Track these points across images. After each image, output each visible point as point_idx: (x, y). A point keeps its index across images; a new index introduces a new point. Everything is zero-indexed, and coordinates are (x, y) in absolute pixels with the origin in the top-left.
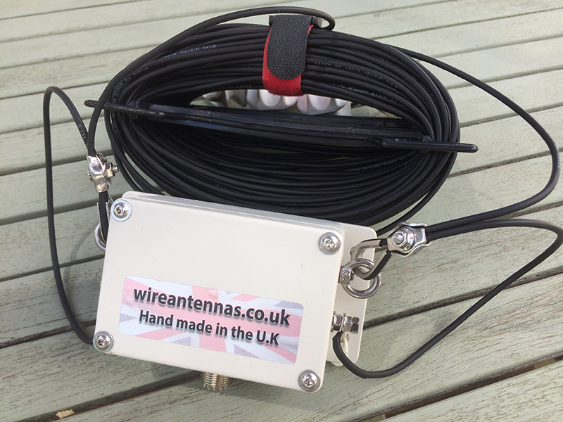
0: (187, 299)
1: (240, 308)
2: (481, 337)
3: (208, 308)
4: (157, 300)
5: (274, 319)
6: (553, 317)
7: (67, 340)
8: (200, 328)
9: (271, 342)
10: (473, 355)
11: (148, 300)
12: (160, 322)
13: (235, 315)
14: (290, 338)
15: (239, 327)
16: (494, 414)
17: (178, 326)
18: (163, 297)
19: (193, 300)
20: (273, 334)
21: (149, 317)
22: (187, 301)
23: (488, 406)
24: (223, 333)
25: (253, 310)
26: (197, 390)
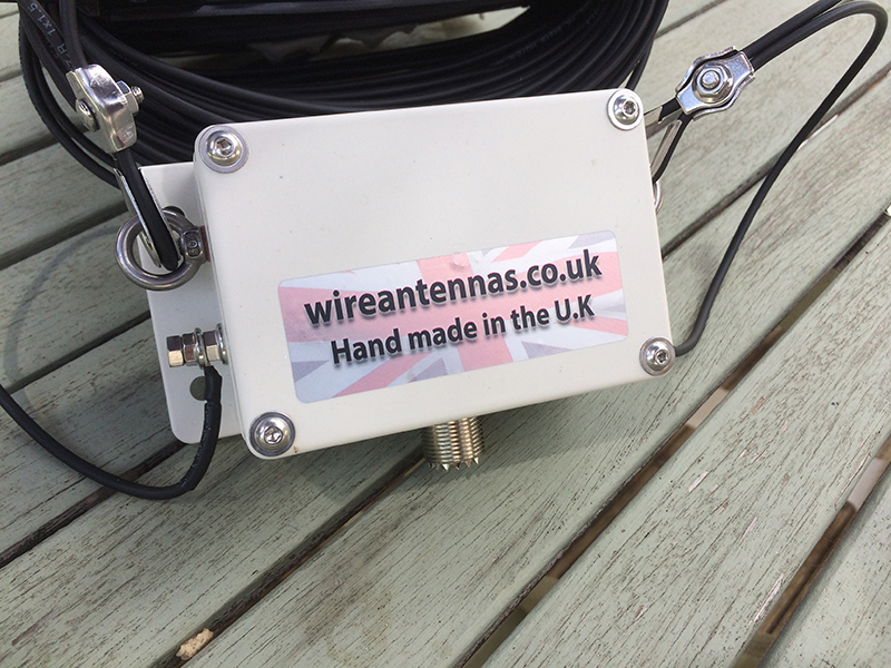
0: (414, 289)
1: (513, 272)
2: (755, 262)
3: (458, 293)
4: (356, 311)
5: (575, 272)
6: (814, 212)
7: (113, 515)
8: (455, 336)
9: (582, 315)
10: (762, 286)
11: (340, 316)
12: (377, 352)
13: (509, 288)
14: (610, 295)
15: (523, 308)
16: (832, 346)
17: (412, 347)
18: (367, 300)
19: (425, 287)
20: (580, 298)
21: (352, 350)
22: (416, 293)
23: (820, 339)
24: (499, 329)
25: (537, 268)
26: (423, 489)
